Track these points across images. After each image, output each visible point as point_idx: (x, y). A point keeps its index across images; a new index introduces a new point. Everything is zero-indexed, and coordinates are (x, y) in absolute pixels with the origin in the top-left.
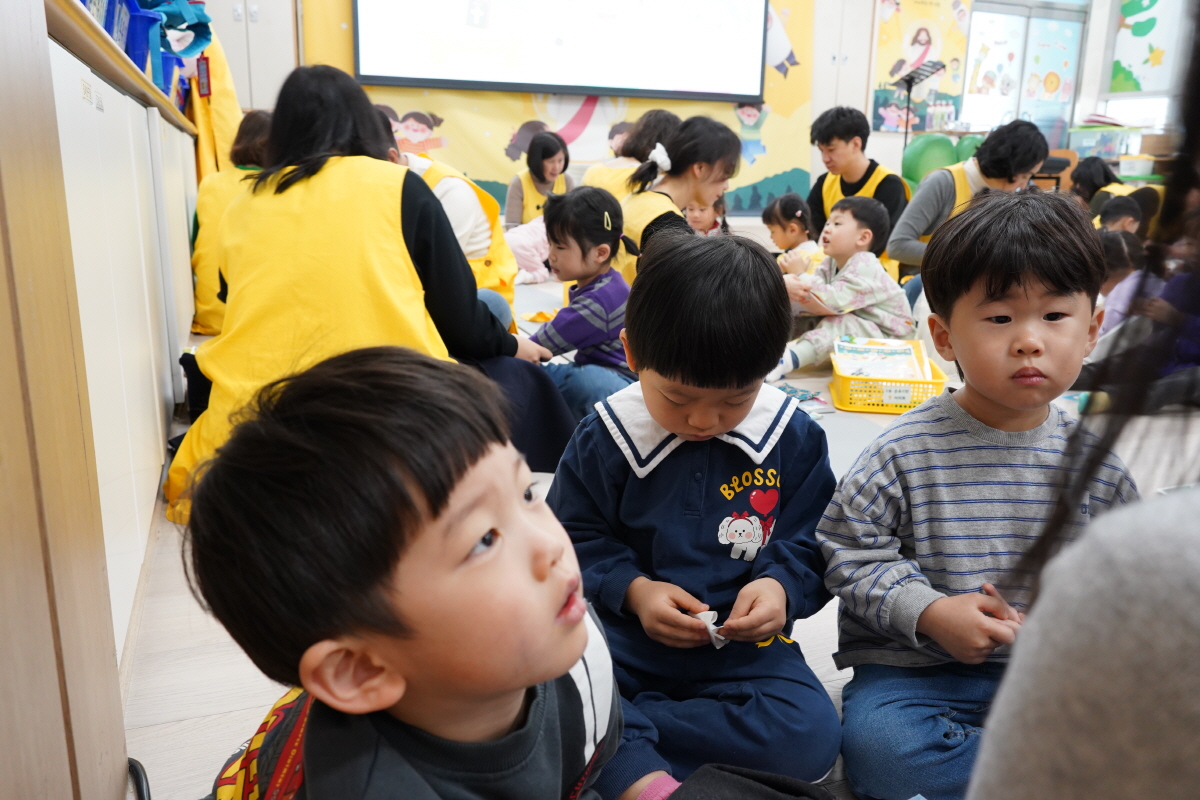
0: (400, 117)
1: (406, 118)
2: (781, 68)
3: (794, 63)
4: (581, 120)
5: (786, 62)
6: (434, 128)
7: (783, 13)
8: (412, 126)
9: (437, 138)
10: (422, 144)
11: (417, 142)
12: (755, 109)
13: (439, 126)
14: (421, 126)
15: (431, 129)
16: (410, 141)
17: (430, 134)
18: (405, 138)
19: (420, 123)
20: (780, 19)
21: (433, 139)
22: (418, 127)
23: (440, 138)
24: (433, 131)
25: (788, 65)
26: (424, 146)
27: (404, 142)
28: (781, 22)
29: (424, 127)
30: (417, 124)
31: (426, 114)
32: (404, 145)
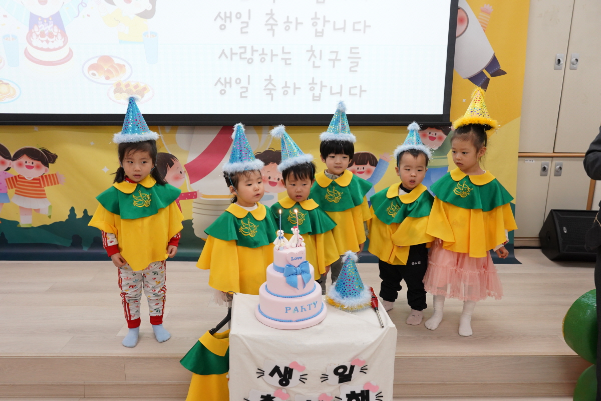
0: (12, 156)
1: (18, 155)
2: (480, 80)
3: (500, 73)
4: (217, 150)
5: (485, 72)
6: (49, 164)
7: (483, 11)
8: (26, 162)
9: (52, 175)
10: (38, 181)
11: (32, 179)
12: (441, 131)
13: (53, 163)
14: (36, 163)
15: (47, 165)
16: (24, 178)
17: (46, 171)
18: (18, 176)
19: (35, 160)
20: (478, 18)
21: (49, 175)
22: (33, 163)
23: (55, 174)
24: (48, 167)
25: (488, 75)
26: (40, 183)
27: (18, 179)
28: (480, 22)
29: (39, 163)
30: (31, 161)
31: (40, 150)
32: (18, 183)
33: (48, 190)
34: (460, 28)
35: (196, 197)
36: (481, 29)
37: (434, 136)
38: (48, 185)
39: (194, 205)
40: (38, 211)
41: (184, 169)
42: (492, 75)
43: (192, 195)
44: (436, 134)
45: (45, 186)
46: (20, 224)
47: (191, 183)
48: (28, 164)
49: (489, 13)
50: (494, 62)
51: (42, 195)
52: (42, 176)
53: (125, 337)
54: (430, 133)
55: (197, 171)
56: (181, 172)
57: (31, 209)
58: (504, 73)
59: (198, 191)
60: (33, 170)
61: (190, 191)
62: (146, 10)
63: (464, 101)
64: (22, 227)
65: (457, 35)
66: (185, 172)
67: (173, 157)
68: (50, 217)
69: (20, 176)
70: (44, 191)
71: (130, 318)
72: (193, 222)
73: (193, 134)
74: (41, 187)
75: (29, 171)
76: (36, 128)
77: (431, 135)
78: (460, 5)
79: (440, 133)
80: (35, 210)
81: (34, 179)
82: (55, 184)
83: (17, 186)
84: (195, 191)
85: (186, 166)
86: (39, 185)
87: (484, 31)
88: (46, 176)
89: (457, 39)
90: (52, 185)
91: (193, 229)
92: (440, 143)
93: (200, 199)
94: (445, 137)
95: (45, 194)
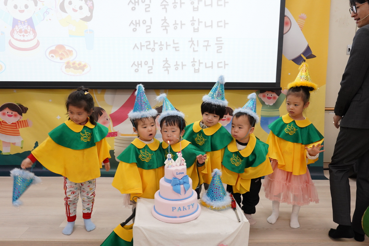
1: (3, 108)
5: (302, 56)
6: (23, 114)
7: (300, 18)
8: (8, 113)
9: (25, 121)
10: (15, 125)
11: (11, 123)
12: (275, 93)
13: (25, 113)
14: (14, 113)
15: (21, 114)
16: (6, 123)
17: (20, 118)
18: (2, 121)
19: (13, 111)
20: (297, 22)
21: (22, 121)
22: (12, 113)
23: (26, 120)
24: (22, 116)
25: (304, 58)
26: (16, 126)
27: (2, 123)
28: (299, 25)
29: (16, 113)
30: (11, 112)
31: (17, 105)
32: (2, 126)
33: (21, 130)
34: (286, 29)
35: (116, 136)
36: (300, 29)
37: (270, 96)
38: (22, 127)
39: (115, 140)
40: (14, 144)
41: (109, 117)
42: (307, 58)
43: (114, 134)
44: (271, 95)
45: (19, 128)
46: (2, 152)
47: (114, 126)
48: (9, 114)
49: (304, 19)
50: (308, 49)
51: (17, 134)
52: (18, 122)
53: (64, 228)
54: (268, 95)
55: (117, 119)
56: (107, 119)
57: (10, 143)
58: (314, 56)
59: (118, 131)
60: (12, 117)
61: (113, 131)
62: (87, 16)
63: (289, 74)
64: (4, 154)
65: (284, 33)
66: (110, 119)
67: (102, 109)
68: (22, 148)
69: (3, 121)
70: (19, 131)
71: (69, 215)
72: (114, 151)
73: (115, 94)
74: (17, 128)
75: (9, 118)
76: (15, 91)
77: (268, 96)
78: (286, 14)
79: (274, 95)
80: (12, 143)
81: (12, 124)
82: (26, 127)
83: (1, 128)
84: (116, 131)
85: (111, 115)
86: (15, 127)
87: (302, 30)
88: (20, 121)
89: (284, 36)
90: (24, 127)
91: (115, 156)
92: (274, 101)
93: (119, 136)
94: (277, 97)
95: (19, 133)
